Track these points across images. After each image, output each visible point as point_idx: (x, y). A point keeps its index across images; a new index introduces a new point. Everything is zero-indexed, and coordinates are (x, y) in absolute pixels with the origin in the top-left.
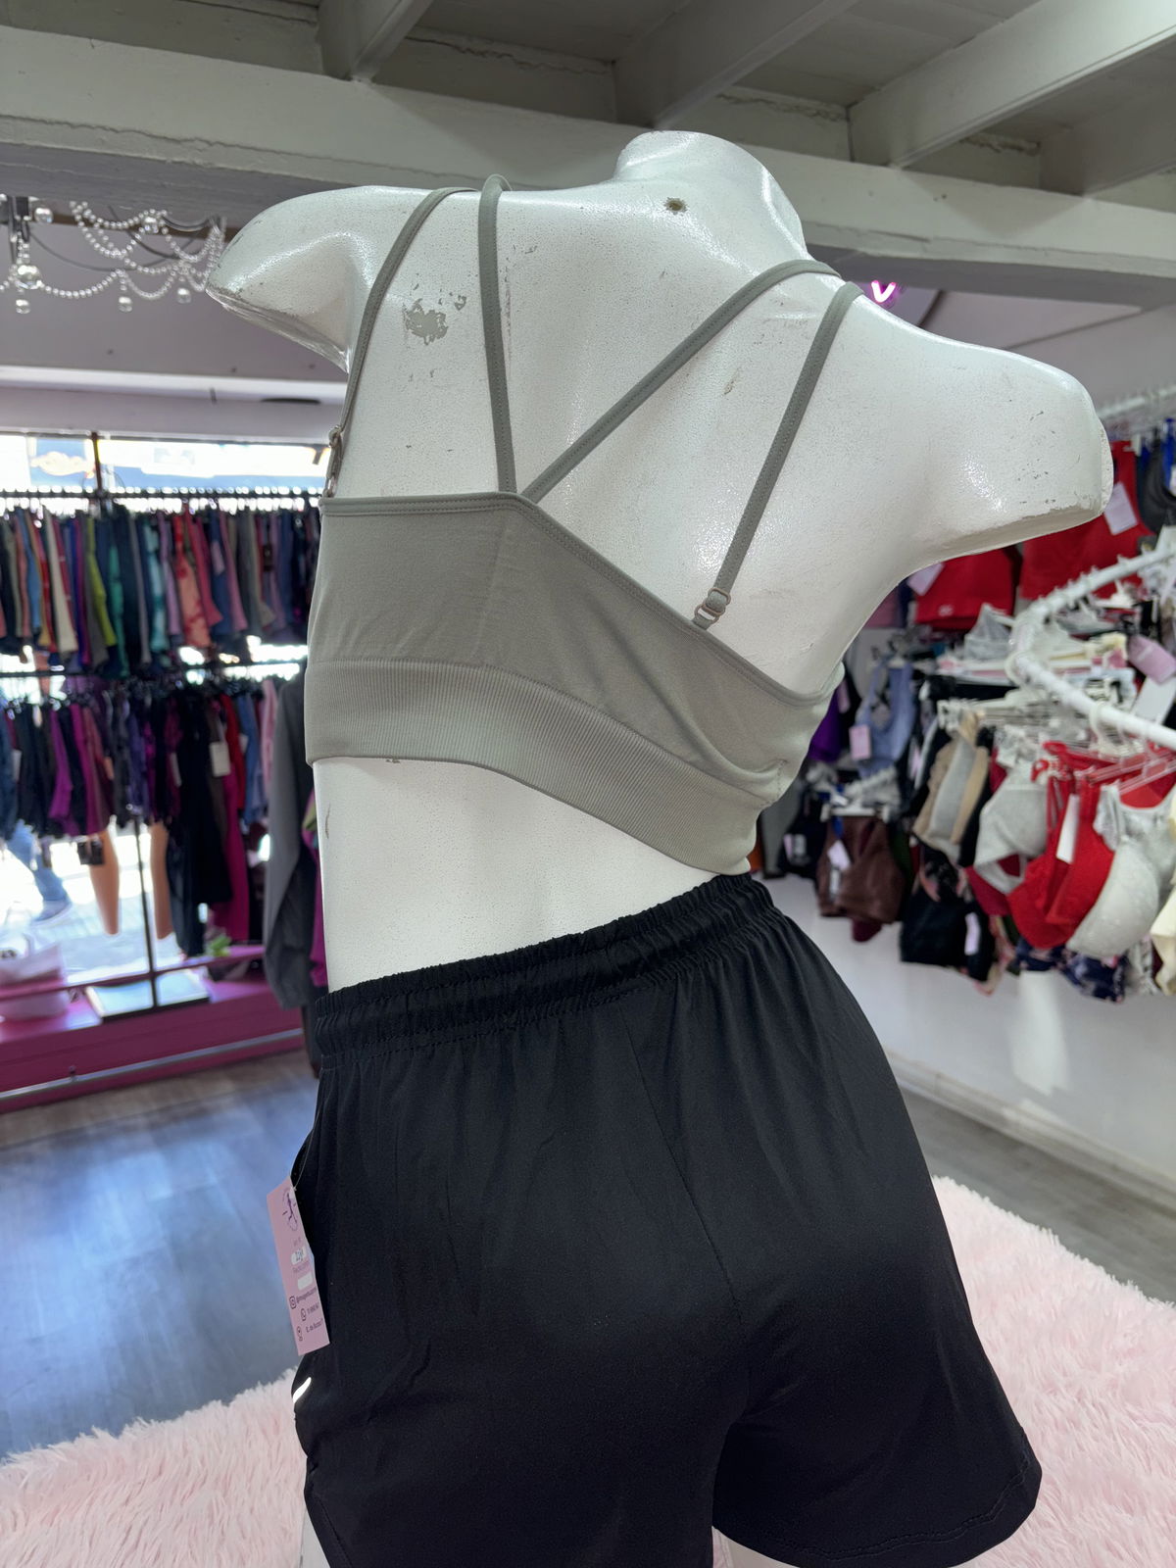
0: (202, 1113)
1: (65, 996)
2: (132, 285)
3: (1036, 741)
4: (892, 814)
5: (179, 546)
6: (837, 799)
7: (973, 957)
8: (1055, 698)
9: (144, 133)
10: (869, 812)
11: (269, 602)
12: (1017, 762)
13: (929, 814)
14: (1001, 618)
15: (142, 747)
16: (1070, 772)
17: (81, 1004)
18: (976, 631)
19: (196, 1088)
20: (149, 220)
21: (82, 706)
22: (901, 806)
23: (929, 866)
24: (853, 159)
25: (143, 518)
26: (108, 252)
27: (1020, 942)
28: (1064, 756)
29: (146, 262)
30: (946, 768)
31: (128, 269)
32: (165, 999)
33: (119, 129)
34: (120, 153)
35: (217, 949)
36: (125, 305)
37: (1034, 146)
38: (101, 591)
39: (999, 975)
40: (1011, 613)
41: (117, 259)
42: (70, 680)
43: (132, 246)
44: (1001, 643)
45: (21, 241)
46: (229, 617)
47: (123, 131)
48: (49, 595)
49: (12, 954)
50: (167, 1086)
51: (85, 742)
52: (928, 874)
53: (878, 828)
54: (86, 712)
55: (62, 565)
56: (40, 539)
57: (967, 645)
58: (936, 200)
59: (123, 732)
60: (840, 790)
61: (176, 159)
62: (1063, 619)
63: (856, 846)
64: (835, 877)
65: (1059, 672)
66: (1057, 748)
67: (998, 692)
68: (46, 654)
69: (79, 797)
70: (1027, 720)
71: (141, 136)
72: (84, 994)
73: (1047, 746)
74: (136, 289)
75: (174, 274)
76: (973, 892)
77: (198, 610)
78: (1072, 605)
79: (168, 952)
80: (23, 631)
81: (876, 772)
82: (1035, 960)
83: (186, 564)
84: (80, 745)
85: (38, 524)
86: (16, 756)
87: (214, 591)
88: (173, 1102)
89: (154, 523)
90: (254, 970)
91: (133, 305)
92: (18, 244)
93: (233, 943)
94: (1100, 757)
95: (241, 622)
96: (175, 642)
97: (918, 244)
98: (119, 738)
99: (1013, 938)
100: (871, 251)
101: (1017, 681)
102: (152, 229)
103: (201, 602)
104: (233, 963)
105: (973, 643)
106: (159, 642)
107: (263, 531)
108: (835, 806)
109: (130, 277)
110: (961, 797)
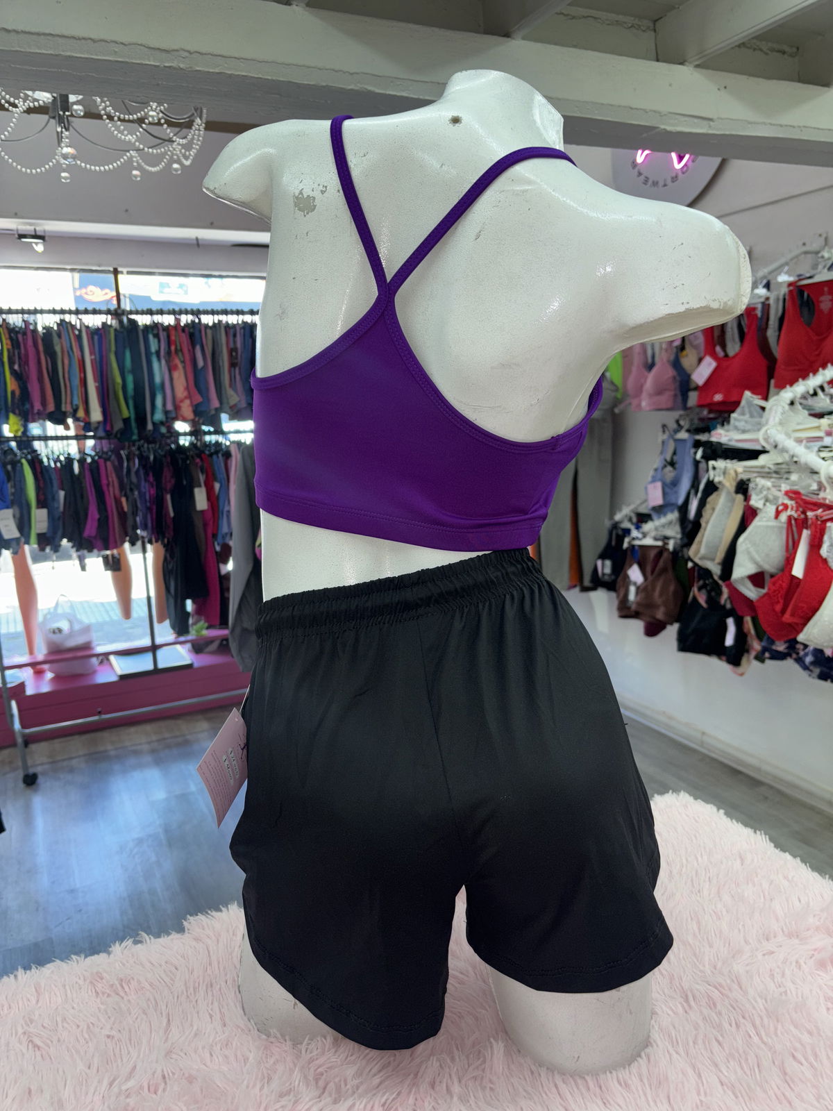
0: (186, 743)
1: (94, 661)
2: (141, 161)
3: (780, 491)
4: (675, 544)
5: (173, 348)
6: (635, 533)
7: (731, 647)
8: (795, 459)
9: (144, 46)
10: (660, 543)
11: (236, 391)
12: (765, 505)
13: (700, 542)
14: (758, 401)
15: (148, 489)
16: (804, 512)
17: (105, 667)
18: (739, 410)
19: (183, 726)
20: (151, 113)
21: (106, 460)
22: (681, 539)
23: (701, 582)
24: (658, 60)
25: (147, 328)
26: (123, 137)
27: (765, 638)
28: (799, 501)
29: (151, 145)
30: (713, 509)
31: (138, 150)
32: (161, 665)
33: (126, 43)
34: (127, 60)
35: (197, 631)
36: (136, 176)
37: (795, 50)
38: (119, 380)
39: (749, 661)
40: (766, 398)
41: (130, 141)
42: (99, 441)
43: (140, 132)
44: (757, 420)
45: (63, 130)
46: (207, 399)
47: (130, 44)
48: (84, 382)
49: (60, 630)
50: (162, 724)
51: (108, 485)
52: (700, 589)
53: (665, 555)
54: (109, 463)
55: (92, 361)
56: (77, 343)
57: (732, 421)
58: (719, 89)
59: (134, 479)
60: (638, 528)
61: (167, 65)
62: (803, 401)
63: (649, 569)
64: (632, 589)
65: (799, 441)
66: (794, 495)
67: (753, 454)
68: (82, 424)
69: (104, 523)
70: (774, 475)
71: (142, 48)
72: (108, 660)
73: (787, 493)
74: (143, 164)
75: (169, 153)
76: (731, 602)
77: (186, 394)
78: (811, 392)
79: (165, 632)
80: (66, 407)
81: (665, 515)
82: (777, 651)
83: (177, 361)
84: (105, 488)
85: (77, 333)
86: (62, 494)
87: (197, 381)
88: (167, 735)
89: (155, 332)
90: (224, 647)
91: (141, 177)
92: (62, 132)
93: (208, 628)
94: (827, 502)
95: (215, 403)
96: (170, 418)
97: (705, 122)
98: (131, 483)
99: (760, 637)
100: (669, 128)
101: (768, 447)
102: (154, 120)
103: (187, 388)
104: (210, 641)
105: (735, 419)
106: (159, 416)
107: (231, 338)
108: (634, 539)
109: (139, 156)
110: (724, 530)
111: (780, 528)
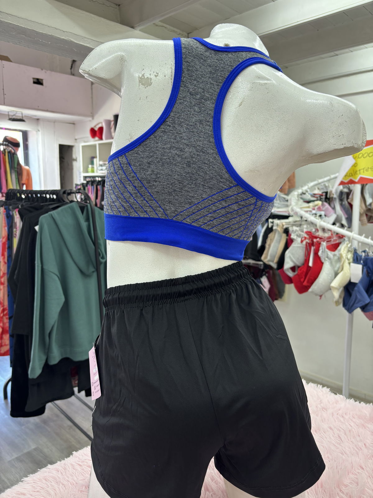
12: (297, 238)
13: (267, 254)
16: (312, 240)
28: (310, 236)
30: (272, 240)
62: (302, 196)
66: (309, 233)
70: (298, 225)
73: (305, 233)
94: (320, 236)
110: (277, 249)
111: (303, 247)
